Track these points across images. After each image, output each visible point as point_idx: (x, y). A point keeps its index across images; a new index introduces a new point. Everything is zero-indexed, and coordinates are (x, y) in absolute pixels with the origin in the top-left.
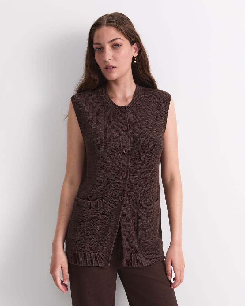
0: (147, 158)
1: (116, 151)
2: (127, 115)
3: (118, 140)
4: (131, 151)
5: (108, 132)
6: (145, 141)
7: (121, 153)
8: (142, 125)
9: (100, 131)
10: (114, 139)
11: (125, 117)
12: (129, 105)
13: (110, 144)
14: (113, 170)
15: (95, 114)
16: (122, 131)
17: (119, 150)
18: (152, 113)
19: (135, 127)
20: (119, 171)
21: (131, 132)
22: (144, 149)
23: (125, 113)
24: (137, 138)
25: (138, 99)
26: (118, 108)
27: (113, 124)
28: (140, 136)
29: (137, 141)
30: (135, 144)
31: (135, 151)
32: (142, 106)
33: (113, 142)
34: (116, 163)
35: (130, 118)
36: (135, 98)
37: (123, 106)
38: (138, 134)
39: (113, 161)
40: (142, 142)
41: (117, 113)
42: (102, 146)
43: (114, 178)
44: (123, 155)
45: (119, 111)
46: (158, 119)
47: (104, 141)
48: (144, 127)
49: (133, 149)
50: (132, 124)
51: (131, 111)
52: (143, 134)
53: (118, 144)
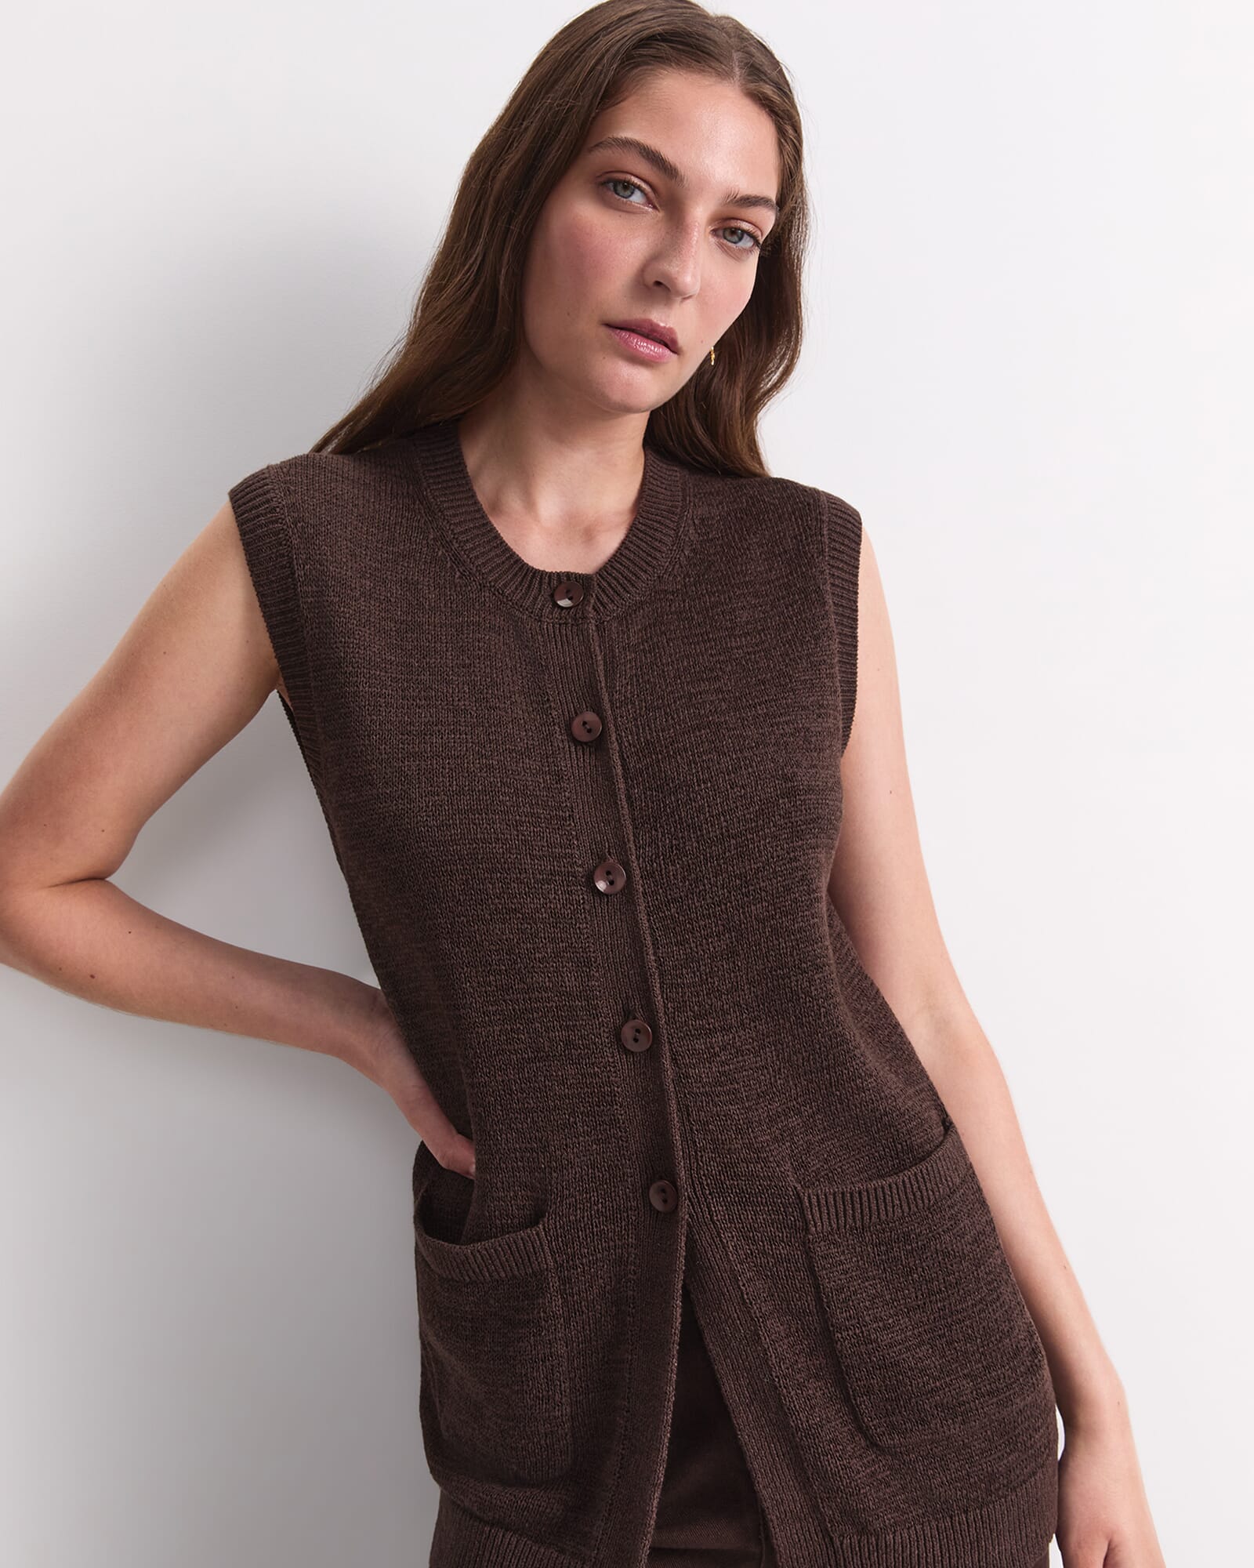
1: (551, 890)
2: (595, 634)
3: (549, 814)
4: (647, 872)
5: (478, 761)
6: (725, 803)
7: (586, 897)
8: (700, 701)
9: (428, 757)
10: (520, 807)
11: (585, 649)
12: (604, 566)
13: (503, 843)
14: (557, 1012)
15: (391, 630)
16: (569, 747)
17: (565, 879)
18: (755, 620)
19: (651, 714)
20: (598, 1020)
21: (630, 745)
22: (727, 855)
23: (586, 618)
24: (671, 785)
25: (665, 535)
26: (541, 583)
27: (511, 697)
28: (694, 771)
29: (678, 801)
30: (664, 829)
31: (671, 873)
32: (687, 579)
33: (518, 831)
34: (563, 968)
35: (617, 651)
36: (644, 527)
37: (572, 574)
38: (680, 754)
39: (540, 956)
40: (708, 806)
41: (532, 615)
42: (449, 868)
43: (577, 1068)
44: (596, 905)
45: (544, 605)
46: (797, 651)
47: (459, 831)
48: (710, 711)
49: (651, 861)
50: (630, 693)
51: (622, 608)
52: (710, 753)
53: (550, 838)
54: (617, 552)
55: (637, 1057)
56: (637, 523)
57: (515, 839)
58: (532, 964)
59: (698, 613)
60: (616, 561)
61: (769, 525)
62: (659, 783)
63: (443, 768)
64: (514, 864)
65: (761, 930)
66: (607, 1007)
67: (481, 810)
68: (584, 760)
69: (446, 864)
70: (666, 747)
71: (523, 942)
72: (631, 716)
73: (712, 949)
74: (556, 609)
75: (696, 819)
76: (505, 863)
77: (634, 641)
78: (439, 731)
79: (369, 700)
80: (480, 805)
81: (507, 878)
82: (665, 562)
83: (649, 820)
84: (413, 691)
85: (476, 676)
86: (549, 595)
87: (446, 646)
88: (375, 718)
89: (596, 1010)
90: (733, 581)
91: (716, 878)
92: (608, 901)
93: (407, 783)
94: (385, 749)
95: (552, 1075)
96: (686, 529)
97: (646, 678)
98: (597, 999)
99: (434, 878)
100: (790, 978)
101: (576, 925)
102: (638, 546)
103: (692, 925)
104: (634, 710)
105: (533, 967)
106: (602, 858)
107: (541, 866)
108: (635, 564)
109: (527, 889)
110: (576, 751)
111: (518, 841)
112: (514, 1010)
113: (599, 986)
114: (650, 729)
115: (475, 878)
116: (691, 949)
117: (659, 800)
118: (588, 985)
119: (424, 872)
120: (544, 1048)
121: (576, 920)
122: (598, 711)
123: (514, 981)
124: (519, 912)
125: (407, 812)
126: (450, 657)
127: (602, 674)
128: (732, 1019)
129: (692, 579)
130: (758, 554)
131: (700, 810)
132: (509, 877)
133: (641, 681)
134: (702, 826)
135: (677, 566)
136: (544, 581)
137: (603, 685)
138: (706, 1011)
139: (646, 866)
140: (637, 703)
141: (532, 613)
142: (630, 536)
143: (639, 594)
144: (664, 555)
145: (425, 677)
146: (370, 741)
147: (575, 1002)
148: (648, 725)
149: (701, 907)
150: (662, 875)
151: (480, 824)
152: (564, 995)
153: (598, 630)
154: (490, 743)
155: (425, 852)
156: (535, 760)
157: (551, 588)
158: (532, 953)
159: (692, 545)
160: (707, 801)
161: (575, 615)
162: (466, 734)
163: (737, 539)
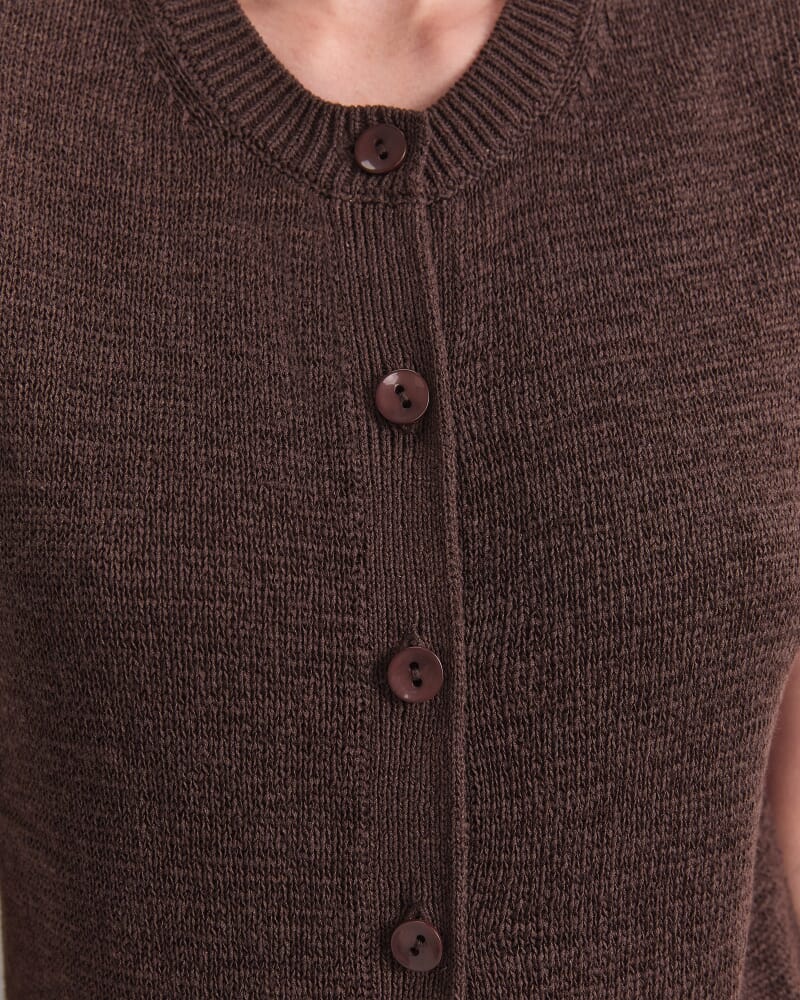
0: (655, 747)
1: (308, 687)
2: (426, 224)
3: (323, 551)
4: (477, 666)
5: (203, 451)
6: (631, 563)
7: (368, 702)
8: (603, 362)
9: (115, 437)
10: (272, 539)
11: (408, 252)
12: (447, 94)
13: (233, 602)
14: (288, 893)
15: (61, 202)
16: (369, 431)
17: (337, 669)
18: (704, 205)
19: (514, 382)
20: (355, 911)
21: (473, 438)
22: (623, 652)
23: (410, 194)
24: (540, 520)
25: (556, 39)
26: (332, 128)
27: (269, 336)
28: (583, 499)
29: (549, 551)
30: (518, 596)
31: (518, 675)
32: (591, 123)
33: (263, 580)
34: (309, 820)
35: (462, 258)
36: (519, 25)
37: (387, 109)
38: (560, 465)
39: (273, 798)
40: (602, 565)
41: (316, 187)
42: (133, 636)
43: (308, 986)
44: (384, 716)
45: (336, 168)
46: (772, 276)
47: (159, 572)
48: (620, 384)
49: (489, 648)
50: (483, 339)
51: (474, 175)
52: (614, 467)
53: (320, 594)
54: (470, 69)
55: (411, 978)
56: (507, 16)
57: (256, 595)
58: (256, 810)
59: (607, 189)
60: (468, 85)
61: (734, 31)
62: (519, 513)
63: (141, 458)
64: (251, 638)
65: (655, 781)
66: (374, 891)
67: (203, 540)
68: (393, 457)
69: (129, 629)
70: (537, 449)
71: (247, 773)
72: (479, 383)
73: (569, 808)
74: (358, 177)
75: (578, 585)
76: (234, 636)
77: (493, 239)
78: (138, 391)
79: (14, 320)
80: (202, 531)
81: (233, 662)
82: (554, 90)
83: (495, 576)
84: (97, 314)
85: (209, 296)
86: (345, 149)
87: (159, 239)
88: (24, 353)
89: (354, 893)
90: (670, 131)
91: (597, 689)
92: (405, 711)
93: (77, 479)
94: (39, 409)
95: (264, 992)
96: (594, 28)
97: (510, 311)
98: (359, 876)
99: (105, 647)
100: (685, 860)
101: (343, 749)
102: (507, 59)
103: (543, 765)
104: (484, 372)
105: (258, 815)
106: (406, 638)
107: (297, 644)
108: (502, 92)
109: (266, 684)
110: (380, 438)
111: (262, 598)
112: (214, 882)
113: (366, 855)
114: (511, 411)
115: (176, 658)
116: (534, 805)
117: (516, 545)
118: (348, 853)
119: (89, 637)
120: (257, 948)
121: (343, 740)
122: (428, 373)
123: (222, 835)
124: (247, 722)
125: (73, 530)
126: (166, 260)
127: (435, 302)
128: (579, 924)
129: (599, 122)
130: (714, 83)
131: (587, 570)
132: (237, 662)
133: (501, 317)
134: (586, 599)
135: (575, 97)
136: (337, 123)
137: (437, 323)
138: (537, 908)
139: (478, 656)
140: (491, 361)
141: (315, 181)
142: (495, 39)
143: (506, 149)
144: (552, 76)
145: (119, 291)
146: (12, 391)
147: (321, 879)
148: (508, 405)
149: (563, 736)
150: (500, 675)
151: (196, 564)
152: (304, 865)
153: (431, 215)
154: (228, 418)
155: (94, 603)
156: (306, 451)
157: (349, 136)
158: (259, 793)
159: (601, 58)
160: (601, 556)
161: (391, 188)
162: (186, 400)
163: (677, 52)
